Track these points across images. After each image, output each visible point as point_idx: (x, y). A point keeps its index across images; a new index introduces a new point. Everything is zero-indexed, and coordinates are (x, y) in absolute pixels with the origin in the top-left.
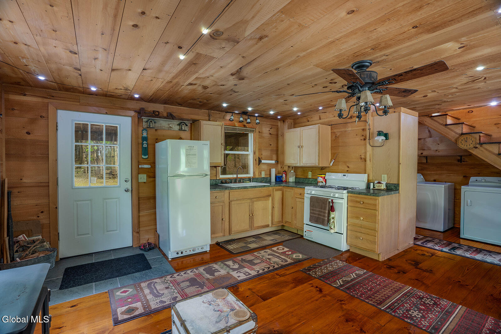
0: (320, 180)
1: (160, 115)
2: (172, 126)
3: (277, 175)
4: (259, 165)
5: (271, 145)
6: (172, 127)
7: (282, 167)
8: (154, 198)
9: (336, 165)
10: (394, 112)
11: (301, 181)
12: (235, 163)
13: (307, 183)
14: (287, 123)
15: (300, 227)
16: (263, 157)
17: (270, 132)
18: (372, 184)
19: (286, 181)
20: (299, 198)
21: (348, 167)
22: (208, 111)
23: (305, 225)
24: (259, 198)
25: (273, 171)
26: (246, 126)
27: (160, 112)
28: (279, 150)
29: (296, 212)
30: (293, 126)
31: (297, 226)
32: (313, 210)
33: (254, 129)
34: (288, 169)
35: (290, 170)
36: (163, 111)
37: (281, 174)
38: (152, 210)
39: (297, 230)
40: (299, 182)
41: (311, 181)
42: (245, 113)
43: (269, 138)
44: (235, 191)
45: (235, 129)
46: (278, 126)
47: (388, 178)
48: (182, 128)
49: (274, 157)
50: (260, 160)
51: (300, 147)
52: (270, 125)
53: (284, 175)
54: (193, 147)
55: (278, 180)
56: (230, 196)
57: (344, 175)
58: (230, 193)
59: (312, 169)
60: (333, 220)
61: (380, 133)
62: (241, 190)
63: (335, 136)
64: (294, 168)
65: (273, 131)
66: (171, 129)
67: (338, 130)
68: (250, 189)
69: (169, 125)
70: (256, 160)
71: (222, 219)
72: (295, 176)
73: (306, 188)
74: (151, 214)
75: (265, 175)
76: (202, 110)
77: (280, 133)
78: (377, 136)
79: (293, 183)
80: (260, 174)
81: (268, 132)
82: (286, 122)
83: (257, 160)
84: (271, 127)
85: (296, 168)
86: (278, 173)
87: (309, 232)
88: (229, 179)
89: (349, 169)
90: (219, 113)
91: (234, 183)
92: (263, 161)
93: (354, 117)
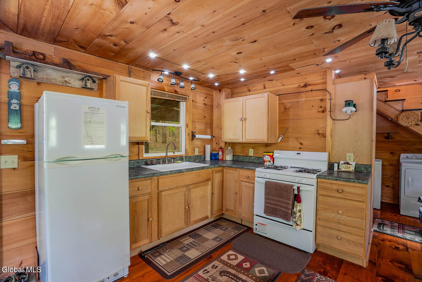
0: (267, 159)
1: (47, 60)
2: (69, 80)
3: (213, 152)
4: (192, 141)
5: (205, 117)
6: (70, 82)
7: (218, 143)
8: (33, 193)
9: (285, 141)
10: (365, 79)
11: (240, 159)
12: (156, 138)
13: (248, 162)
14: (224, 92)
15: (247, 218)
16: (196, 131)
17: (205, 102)
18: (336, 165)
19: (223, 160)
20: (245, 182)
21: (301, 144)
22: (128, 66)
23: (255, 217)
24: (196, 184)
25: (208, 148)
26: (178, 93)
27: (47, 55)
28: (214, 124)
29: (241, 198)
30: (230, 96)
31: (243, 216)
32: (269, 199)
33: (187, 97)
34: (225, 145)
35: (227, 147)
36: (53, 54)
37: (217, 151)
38: (29, 213)
39: (242, 220)
40: (237, 161)
41: (253, 159)
42: (178, 74)
43: (203, 109)
44: (166, 176)
45: (164, 95)
46: (213, 96)
47: (356, 157)
48: (86, 85)
49: (209, 130)
50: (194, 135)
51: (243, 120)
52: (205, 93)
53: (220, 153)
54: (99, 109)
55: (213, 158)
56: (160, 185)
57: (297, 154)
58: (160, 180)
59: (255, 145)
60: (299, 213)
61: (348, 103)
62: (175, 175)
63: (284, 108)
64: (230, 144)
65: (207, 101)
66: (67, 84)
67: (288, 101)
68: (186, 173)
69: (63, 77)
70: (189, 135)
71: (148, 220)
72: (232, 154)
73: (257, 169)
74: (27, 219)
75: (199, 152)
76: (119, 63)
77: (215, 104)
78: (346, 106)
79: (231, 161)
80: (193, 151)
81: (203, 102)
82: (222, 91)
83: (191, 134)
84: (205, 97)
85: (233, 145)
86: (212, 150)
87: (262, 226)
88: (154, 158)
89: (302, 146)
90: (144, 72)
91: (162, 164)
92: (197, 136)
93: (309, 85)
